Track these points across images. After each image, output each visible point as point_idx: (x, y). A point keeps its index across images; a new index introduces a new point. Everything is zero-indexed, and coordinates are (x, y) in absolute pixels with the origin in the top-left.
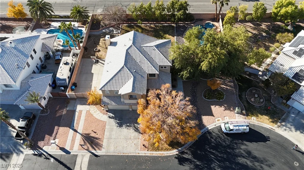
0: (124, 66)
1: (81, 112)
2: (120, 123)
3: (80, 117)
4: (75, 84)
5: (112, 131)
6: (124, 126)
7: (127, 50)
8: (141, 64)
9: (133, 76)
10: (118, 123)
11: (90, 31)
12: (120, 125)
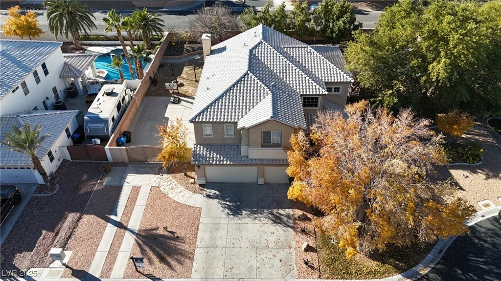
0: (249, 72)
1: (136, 190)
2: (233, 206)
3: (133, 200)
4: (127, 134)
5: (218, 229)
6: (244, 212)
7: (251, 51)
8: (283, 76)
9: (270, 92)
10: (229, 208)
11: (163, 58)
12: (235, 211)
